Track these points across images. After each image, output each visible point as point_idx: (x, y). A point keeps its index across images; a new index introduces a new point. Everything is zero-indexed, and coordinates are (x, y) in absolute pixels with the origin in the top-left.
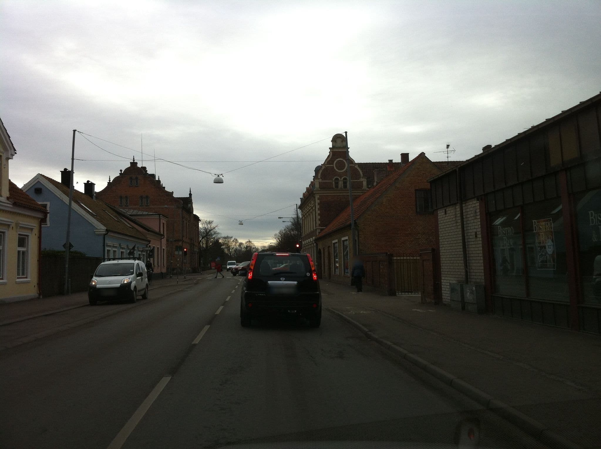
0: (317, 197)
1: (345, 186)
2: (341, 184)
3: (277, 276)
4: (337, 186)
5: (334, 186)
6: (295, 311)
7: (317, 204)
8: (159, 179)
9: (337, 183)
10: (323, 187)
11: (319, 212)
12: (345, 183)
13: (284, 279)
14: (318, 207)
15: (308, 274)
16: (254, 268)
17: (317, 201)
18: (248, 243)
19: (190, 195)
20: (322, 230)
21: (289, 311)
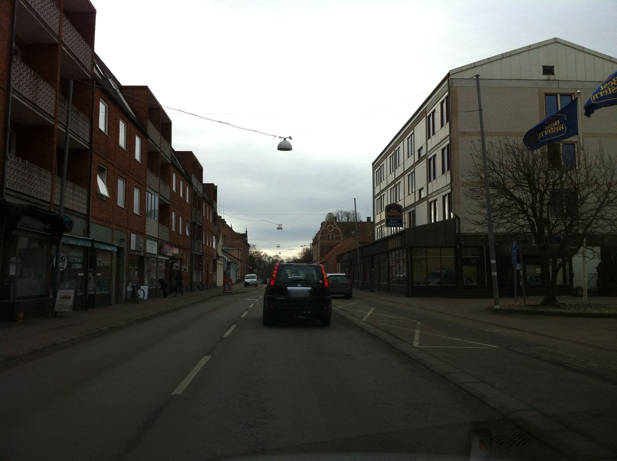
0: (319, 243)
1: (333, 238)
2: (330, 237)
3: (295, 283)
4: (329, 238)
5: (327, 238)
6: (310, 312)
7: (319, 247)
8: (231, 226)
9: (329, 237)
10: (322, 238)
11: (319, 251)
12: (333, 237)
13: (300, 285)
14: (319, 248)
15: (321, 282)
16: (276, 276)
17: (319, 245)
18: (276, 257)
19: (246, 232)
20: (320, 259)
21: (304, 312)
